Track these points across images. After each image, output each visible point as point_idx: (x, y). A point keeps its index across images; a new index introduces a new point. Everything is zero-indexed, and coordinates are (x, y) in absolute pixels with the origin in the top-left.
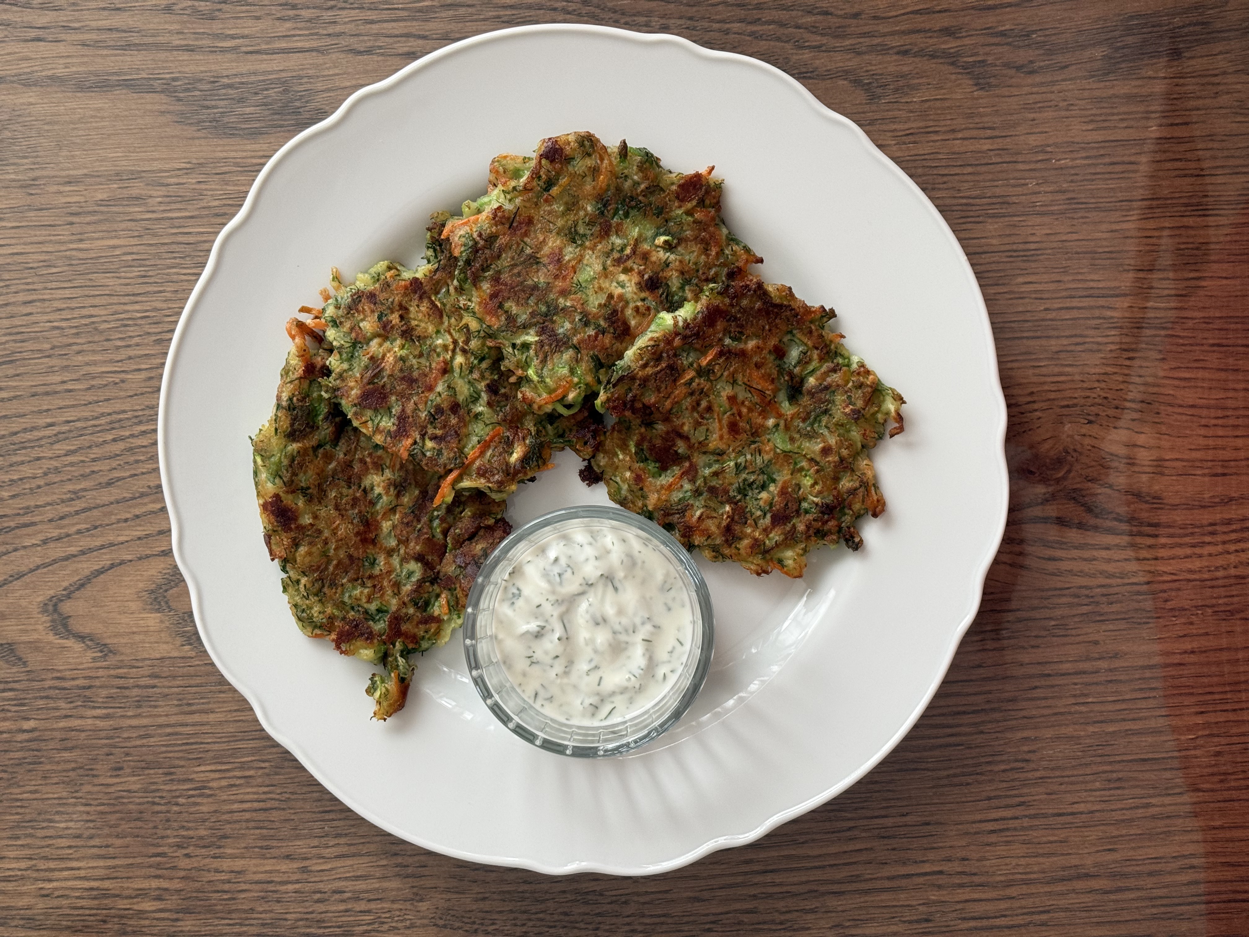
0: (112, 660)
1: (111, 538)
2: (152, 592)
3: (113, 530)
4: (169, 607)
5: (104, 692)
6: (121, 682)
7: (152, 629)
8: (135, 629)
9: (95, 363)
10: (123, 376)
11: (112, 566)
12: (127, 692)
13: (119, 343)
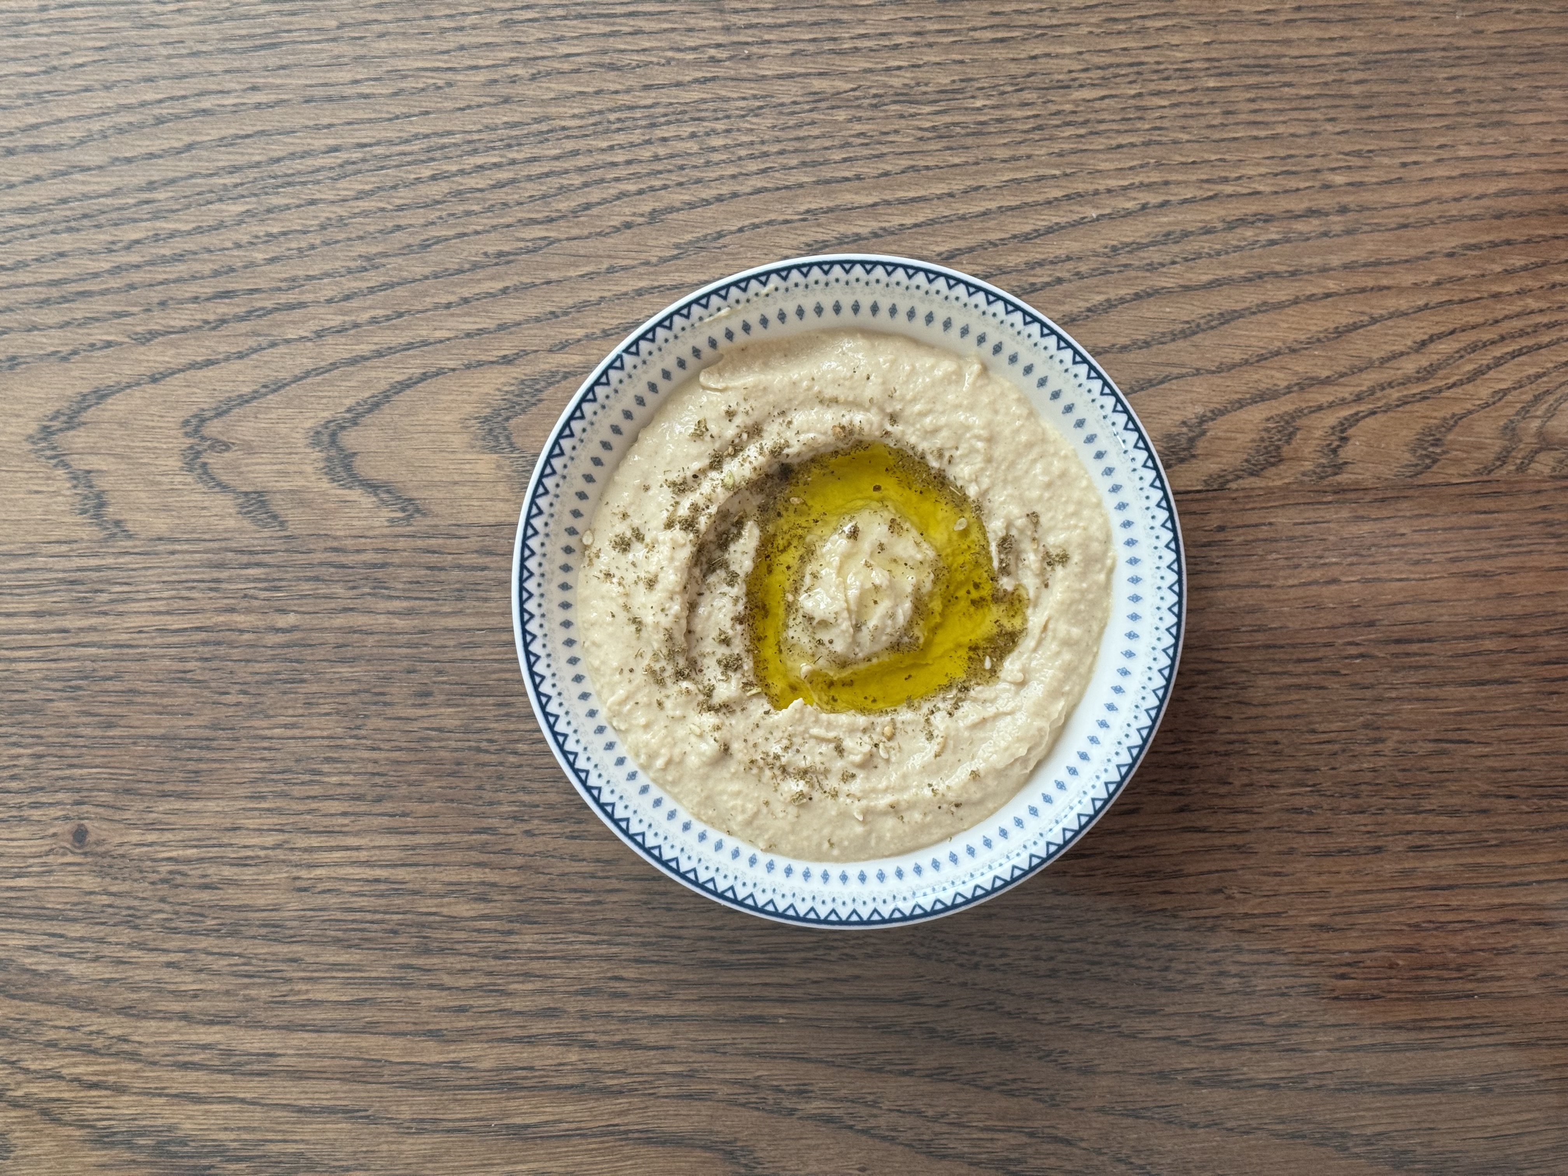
0: (420, 523)
1: (424, 332)
2: (486, 420)
3: (427, 319)
4: (511, 444)
5: (406, 574)
6: (433, 559)
7: (483, 477)
8: (457, 478)
9: (407, 54)
10: (449, 76)
11: (424, 377)
12: (442, 576)
13: (446, 24)
